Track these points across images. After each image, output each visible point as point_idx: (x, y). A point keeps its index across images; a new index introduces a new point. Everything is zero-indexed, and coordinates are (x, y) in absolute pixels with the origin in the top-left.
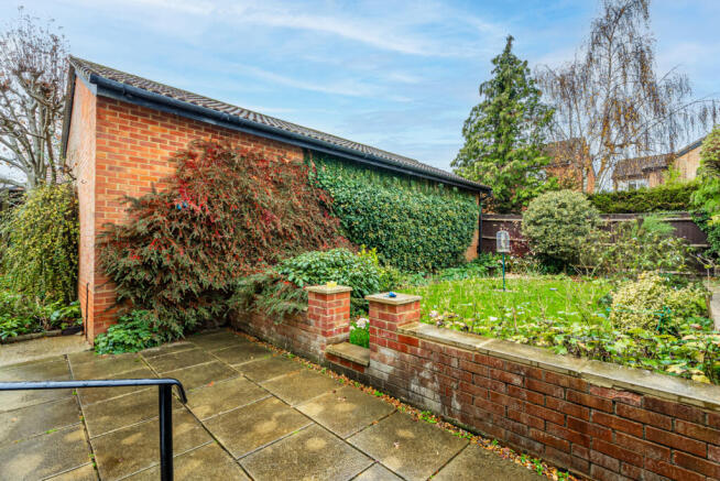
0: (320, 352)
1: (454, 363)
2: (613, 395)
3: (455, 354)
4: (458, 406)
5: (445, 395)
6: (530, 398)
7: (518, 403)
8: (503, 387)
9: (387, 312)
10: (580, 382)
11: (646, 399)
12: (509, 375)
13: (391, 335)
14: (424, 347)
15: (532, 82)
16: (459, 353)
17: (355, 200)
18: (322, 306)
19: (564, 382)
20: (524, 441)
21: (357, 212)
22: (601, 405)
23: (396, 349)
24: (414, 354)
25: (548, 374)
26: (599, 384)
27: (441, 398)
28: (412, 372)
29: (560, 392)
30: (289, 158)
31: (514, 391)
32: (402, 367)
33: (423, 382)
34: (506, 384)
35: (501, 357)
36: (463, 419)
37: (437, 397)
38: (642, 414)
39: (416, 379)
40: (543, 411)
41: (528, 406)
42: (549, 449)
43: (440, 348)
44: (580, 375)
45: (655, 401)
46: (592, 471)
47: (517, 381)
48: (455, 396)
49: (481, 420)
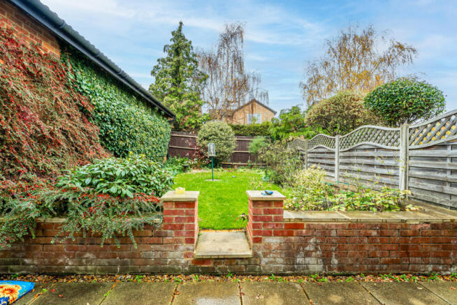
0: (183, 261)
1: (334, 233)
2: (419, 227)
3: (333, 227)
4: (336, 261)
5: (326, 258)
6: (381, 241)
7: (375, 246)
8: (366, 240)
9: (273, 207)
10: (406, 225)
11: (432, 224)
12: (369, 231)
13: (277, 225)
14: (309, 228)
15: (194, 55)
16: (336, 225)
17: (112, 110)
18: (187, 214)
19: (398, 227)
20: (377, 267)
21: (112, 122)
22: (415, 233)
23: (283, 235)
24: (299, 235)
25: (391, 224)
26: (414, 223)
27: (323, 260)
28: (298, 249)
29: (397, 232)
30: (45, 50)
31: (372, 240)
32: (289, 247)
33: (308, 254)
34: (368, 237)
35: (366, 221)
36: (339, 269)
37: (320, 260)
38: (430, 232)
39: (302, 254)
40: (388, 246)
41: (380, 246)
42: (391, 266)
43: (322, 226)
44: (406, 221)
45: (435, 224)
46: (410, 268)
47: (374, 233)
48: (334, 256)
49: (352, 265)
